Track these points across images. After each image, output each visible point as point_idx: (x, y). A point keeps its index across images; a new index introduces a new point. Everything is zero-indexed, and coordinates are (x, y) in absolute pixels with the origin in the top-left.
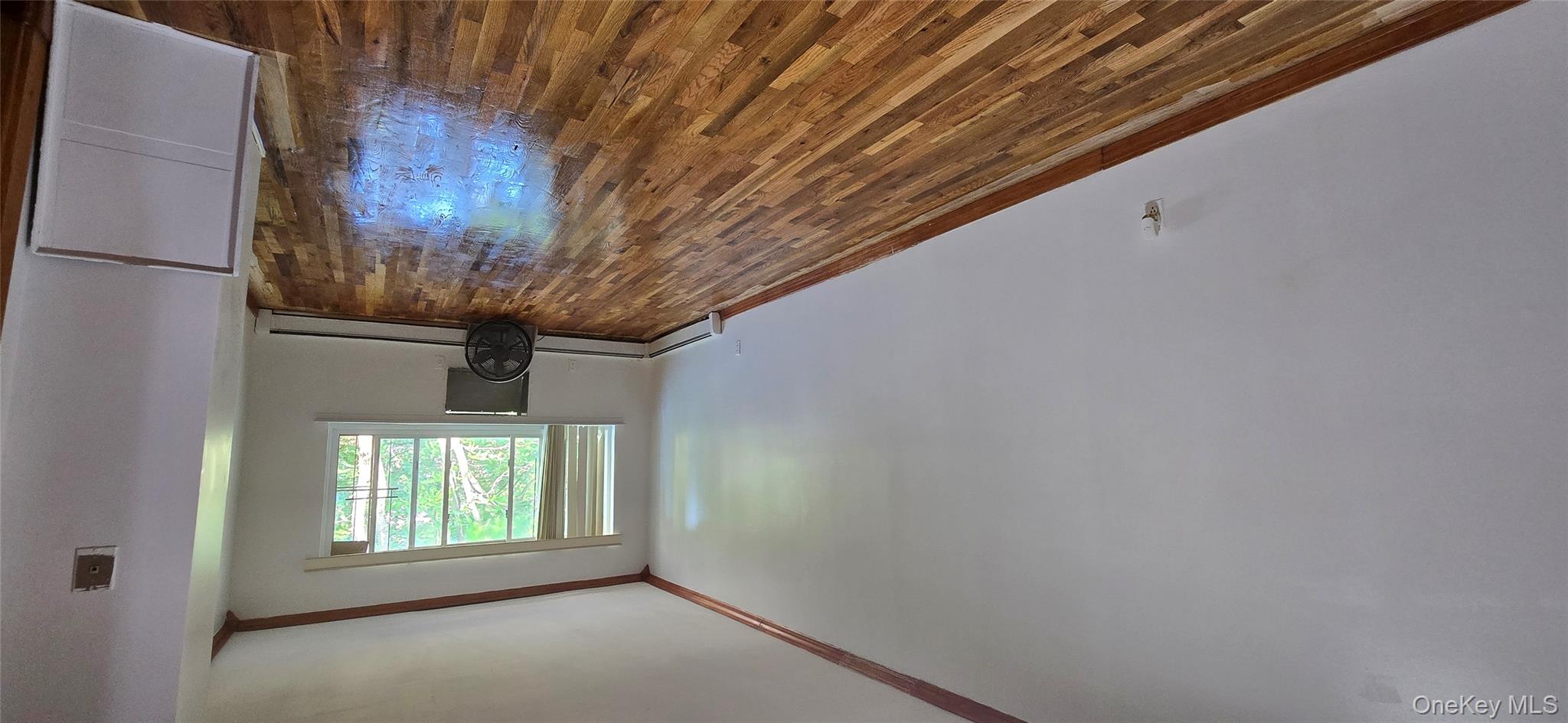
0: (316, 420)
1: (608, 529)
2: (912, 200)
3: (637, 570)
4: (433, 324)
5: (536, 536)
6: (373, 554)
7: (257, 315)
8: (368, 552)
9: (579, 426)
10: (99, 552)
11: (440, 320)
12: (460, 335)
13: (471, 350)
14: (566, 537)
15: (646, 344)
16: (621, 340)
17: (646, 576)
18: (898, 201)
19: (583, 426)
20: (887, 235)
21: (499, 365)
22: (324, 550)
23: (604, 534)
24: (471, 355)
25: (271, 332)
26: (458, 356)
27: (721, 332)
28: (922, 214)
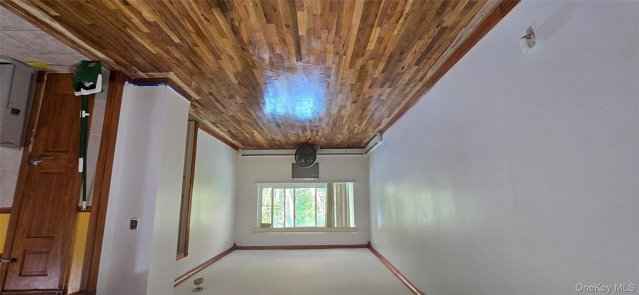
0: (255, 183)
1: (352, 225)
2: (416, 64)
3: (365, 243)
4: (285, 148)
5: (324, 226)
6: (273, 228)
7: (238, 151)
8: (271, 227)
9: (339, 183)
10: (135, 219)
11: (288, 147)
12: (294, 151)
13: (297, 157)
14: (336, 227)
15: (364, 149)
16: (353, 148)
17: (369, 246)
18: (409, 67)
19: (341, 183)
20: (421, 84)
21: (306, 161)
22: (258, 225)
23: (351, 227)
24: (297, 158)
25: (242, 155)
26: (292, 159)
27: (382, 140)
28: (429, 70)
